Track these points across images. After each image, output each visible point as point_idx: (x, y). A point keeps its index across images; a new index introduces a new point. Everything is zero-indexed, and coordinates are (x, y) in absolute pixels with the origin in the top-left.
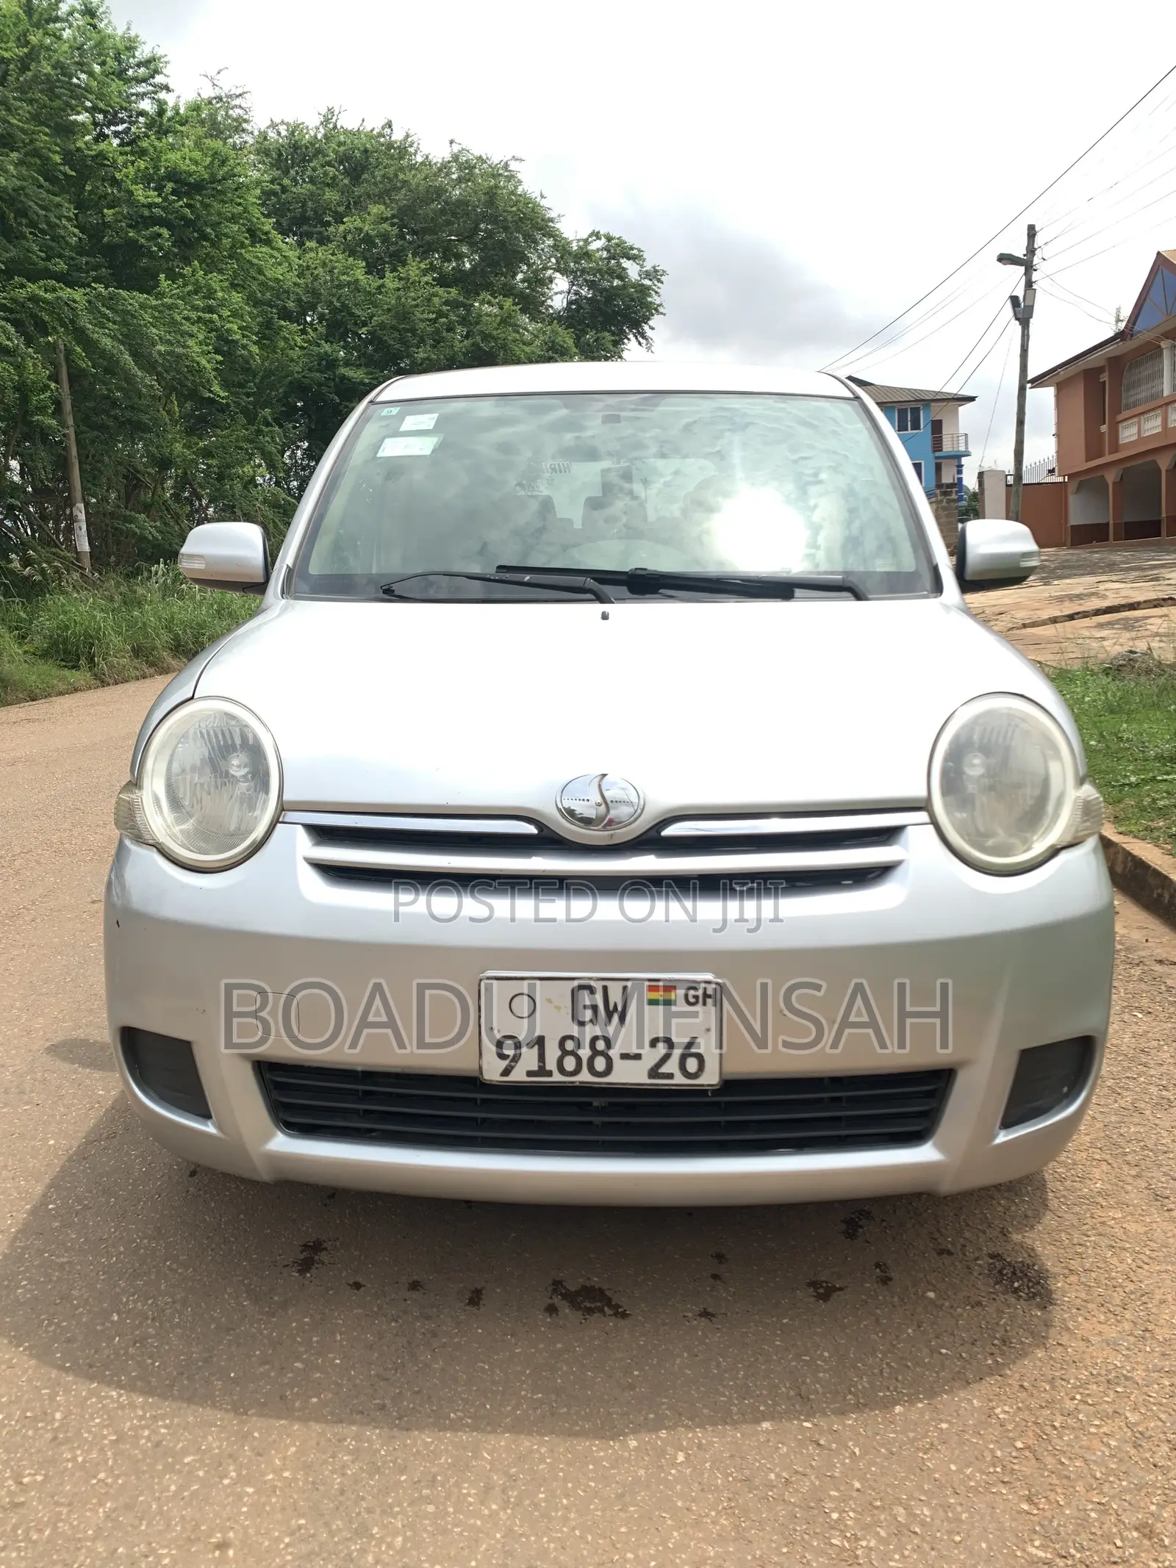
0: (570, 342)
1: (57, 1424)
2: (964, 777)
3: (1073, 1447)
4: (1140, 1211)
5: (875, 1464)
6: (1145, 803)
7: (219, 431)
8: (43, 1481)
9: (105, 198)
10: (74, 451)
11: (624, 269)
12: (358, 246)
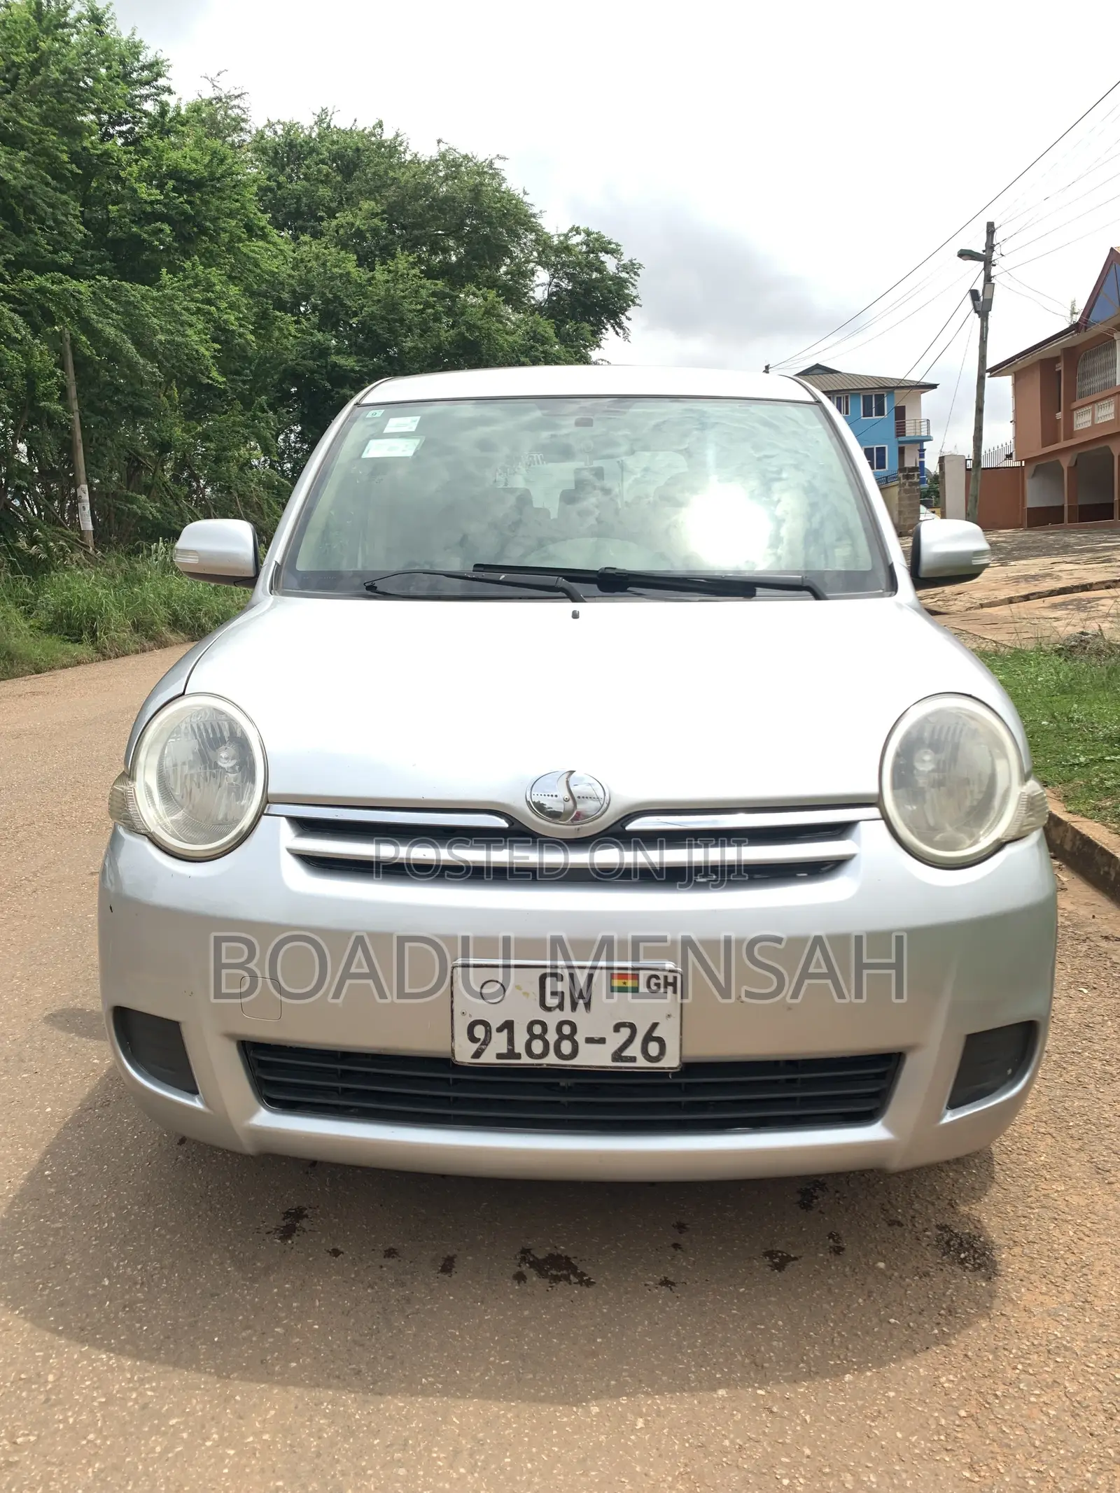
0: (551, 332)
1: (50, 1386)
2: (915, 772)
3: (1013, 1416)
4: (1082, 1185)
5: (824, 1431)
6: (1093, 783)
7: (216, 416)
8: (37, 1442)
9: (110, 194)
10: (79, 435)
11: (603, 262)
12: (350, 240)
